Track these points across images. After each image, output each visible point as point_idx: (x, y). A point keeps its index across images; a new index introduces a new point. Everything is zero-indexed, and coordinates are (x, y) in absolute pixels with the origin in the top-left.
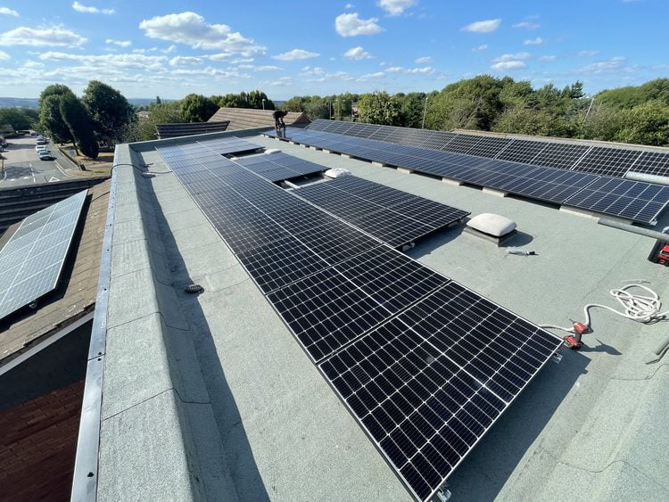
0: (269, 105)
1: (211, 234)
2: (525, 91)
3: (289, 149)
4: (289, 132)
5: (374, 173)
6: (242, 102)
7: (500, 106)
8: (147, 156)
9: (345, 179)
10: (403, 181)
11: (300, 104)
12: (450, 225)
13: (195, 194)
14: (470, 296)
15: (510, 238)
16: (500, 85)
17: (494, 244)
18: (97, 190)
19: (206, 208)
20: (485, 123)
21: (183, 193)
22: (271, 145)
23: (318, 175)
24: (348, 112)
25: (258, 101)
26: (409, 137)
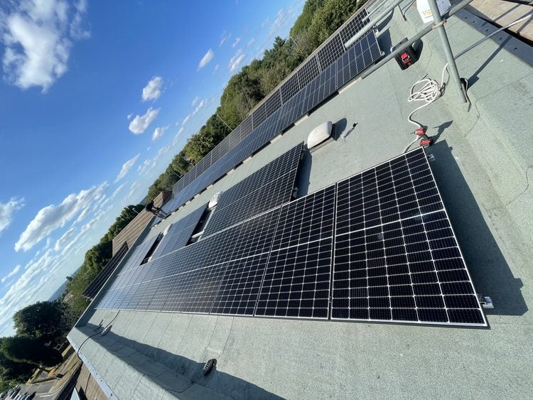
0: (139, 208)
1: (182, 319)
2: (258, 65)
3: (176, 218)
4: (166, 209)
5: (235, 177)
6: (122, 223)
7: (256, 82)
8: (94, 320)
9: (224, 198)
10: (252, 165)
11: (157, 188)
12: (301, 159)
13: (148, 306)
14: (355, 180)
15: (336, 130)
16: (244, 74)
17: (332, 142)
18: (81, 381)
19: (164, 307)
20: (259, 96)
21: (140, 315)
22: (163, 228)
23: (206, 212)
24: (185, 165)
25: (131, 213)
26: (231, 141)
